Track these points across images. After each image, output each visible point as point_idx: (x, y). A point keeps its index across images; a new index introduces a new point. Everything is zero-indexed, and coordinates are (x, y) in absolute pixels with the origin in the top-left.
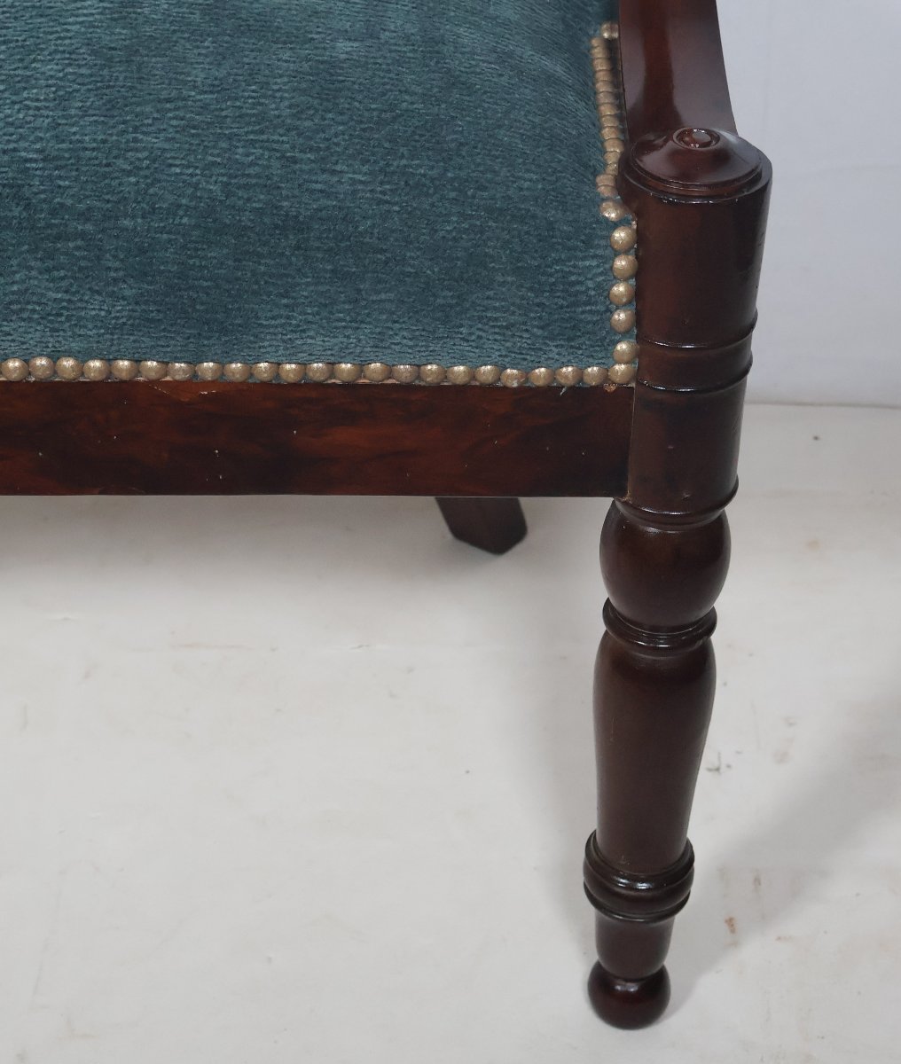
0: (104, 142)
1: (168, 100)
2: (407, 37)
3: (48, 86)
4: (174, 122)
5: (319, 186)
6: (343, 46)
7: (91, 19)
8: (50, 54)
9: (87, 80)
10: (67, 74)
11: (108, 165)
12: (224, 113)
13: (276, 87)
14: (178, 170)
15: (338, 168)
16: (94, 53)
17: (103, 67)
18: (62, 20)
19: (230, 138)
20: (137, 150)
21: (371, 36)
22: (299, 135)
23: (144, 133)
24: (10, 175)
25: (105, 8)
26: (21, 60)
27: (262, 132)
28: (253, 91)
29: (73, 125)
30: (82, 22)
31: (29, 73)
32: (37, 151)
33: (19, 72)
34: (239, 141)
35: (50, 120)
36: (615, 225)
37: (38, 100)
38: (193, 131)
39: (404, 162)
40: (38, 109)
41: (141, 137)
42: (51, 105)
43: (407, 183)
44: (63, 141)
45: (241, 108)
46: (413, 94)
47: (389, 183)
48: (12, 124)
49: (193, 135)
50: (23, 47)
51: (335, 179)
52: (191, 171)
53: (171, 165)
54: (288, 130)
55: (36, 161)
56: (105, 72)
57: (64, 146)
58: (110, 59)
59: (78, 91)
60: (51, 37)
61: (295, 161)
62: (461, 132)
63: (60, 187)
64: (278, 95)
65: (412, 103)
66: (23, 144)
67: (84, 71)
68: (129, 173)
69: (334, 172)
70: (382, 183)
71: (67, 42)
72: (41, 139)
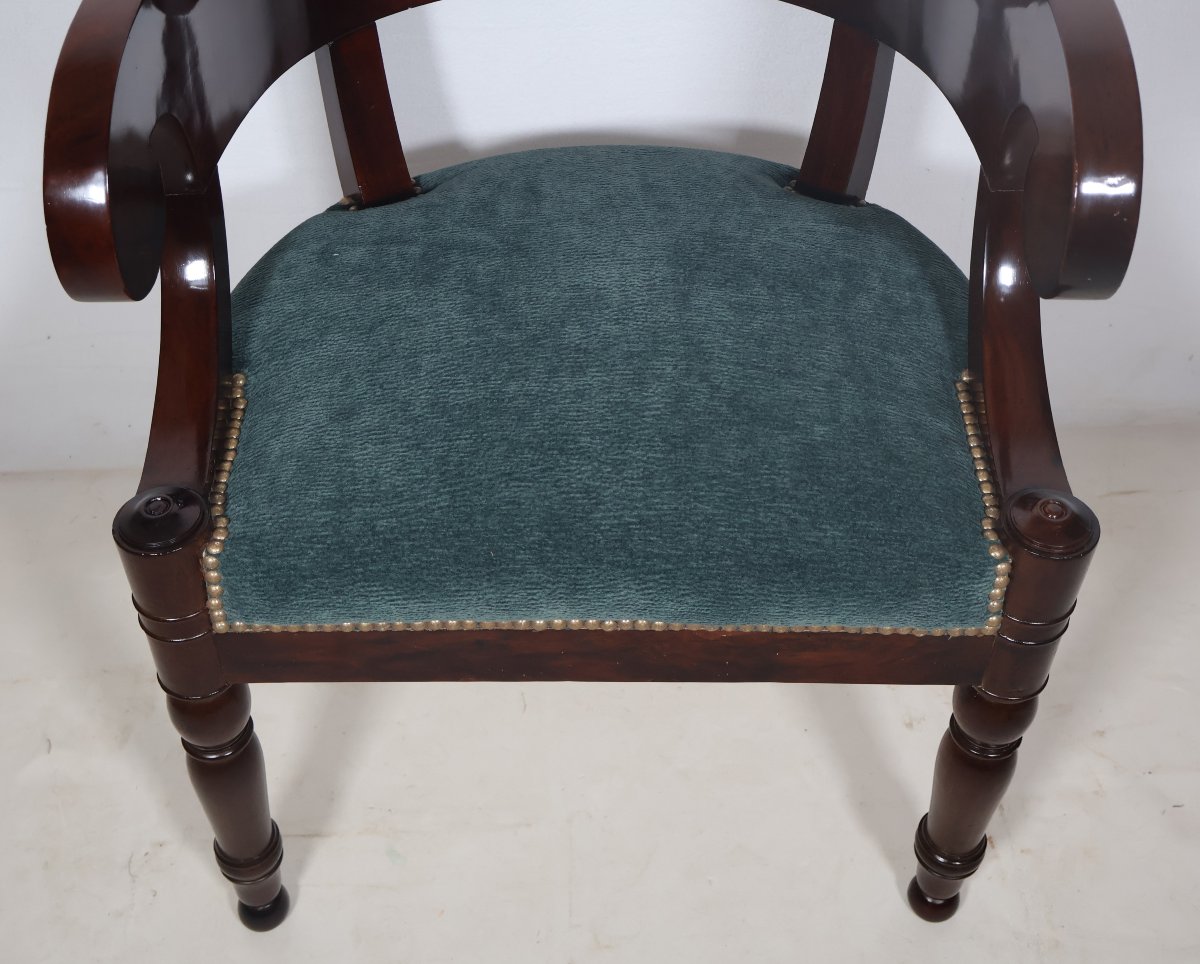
0: (676, 509)
1: (714, 477)
2: (856, 420)
3: (638, 468)
4: (719, 494)
5: (812, 539)
6: (820, 429)
7: (659, 413)
8: (637, 442)
9: (662, 462)
10: (648, 458)
11: (679, 526)
12: (749, 487)
13: (781, 466)
14: (723, 529)
15: (824, 527)
16: (664, 440)
17: (670, 452)
18: (641, 414)
19: (754, 504)
20: (697, 514)
21: (835, 421)
22: (798, 502)
23: (701, 503)
24: (620, 533)
25: (666, 403)
26: (619, 448)
27: (774, 501)
28: (767, 469)
29: (655, 497)
30: (654, 416)
31: (626, 458)
32: (635, 516)
33: (619, 457)
34: (761, 507)
35: (641, 494)
36: (998, 561)
37: (632, 479)
38: (731, 501)
39: (865, 523)
40: (633, 485)
41: (699, 505)
42: (641, 482)
43: (868, 538)
44: (651, 509)
45: (759, 482)
46: (865, 468)
47: (856, 537)
48: (618, 497)
49: (730, 504)
50: (619, 436)
51: (822, 534)
52: (730, 530)
53: (718, 525)
54: (791, 498)
55: (635, 524)
56: (672, 456)
57: (651, 513)
58: (674, 445)
59: (656, 471)
60: (637, 428)
61: (796, 521)
62: (899, 498)
63: (650, 541)
64: (781, 472)
65: (866, 476)
66: (627, 512)
67: (659, 455)
68: (693, 532)
69: (821, 530)
70: (852, 538)
71: (647, 431)
72: (637, 508)
